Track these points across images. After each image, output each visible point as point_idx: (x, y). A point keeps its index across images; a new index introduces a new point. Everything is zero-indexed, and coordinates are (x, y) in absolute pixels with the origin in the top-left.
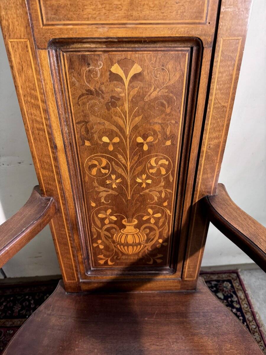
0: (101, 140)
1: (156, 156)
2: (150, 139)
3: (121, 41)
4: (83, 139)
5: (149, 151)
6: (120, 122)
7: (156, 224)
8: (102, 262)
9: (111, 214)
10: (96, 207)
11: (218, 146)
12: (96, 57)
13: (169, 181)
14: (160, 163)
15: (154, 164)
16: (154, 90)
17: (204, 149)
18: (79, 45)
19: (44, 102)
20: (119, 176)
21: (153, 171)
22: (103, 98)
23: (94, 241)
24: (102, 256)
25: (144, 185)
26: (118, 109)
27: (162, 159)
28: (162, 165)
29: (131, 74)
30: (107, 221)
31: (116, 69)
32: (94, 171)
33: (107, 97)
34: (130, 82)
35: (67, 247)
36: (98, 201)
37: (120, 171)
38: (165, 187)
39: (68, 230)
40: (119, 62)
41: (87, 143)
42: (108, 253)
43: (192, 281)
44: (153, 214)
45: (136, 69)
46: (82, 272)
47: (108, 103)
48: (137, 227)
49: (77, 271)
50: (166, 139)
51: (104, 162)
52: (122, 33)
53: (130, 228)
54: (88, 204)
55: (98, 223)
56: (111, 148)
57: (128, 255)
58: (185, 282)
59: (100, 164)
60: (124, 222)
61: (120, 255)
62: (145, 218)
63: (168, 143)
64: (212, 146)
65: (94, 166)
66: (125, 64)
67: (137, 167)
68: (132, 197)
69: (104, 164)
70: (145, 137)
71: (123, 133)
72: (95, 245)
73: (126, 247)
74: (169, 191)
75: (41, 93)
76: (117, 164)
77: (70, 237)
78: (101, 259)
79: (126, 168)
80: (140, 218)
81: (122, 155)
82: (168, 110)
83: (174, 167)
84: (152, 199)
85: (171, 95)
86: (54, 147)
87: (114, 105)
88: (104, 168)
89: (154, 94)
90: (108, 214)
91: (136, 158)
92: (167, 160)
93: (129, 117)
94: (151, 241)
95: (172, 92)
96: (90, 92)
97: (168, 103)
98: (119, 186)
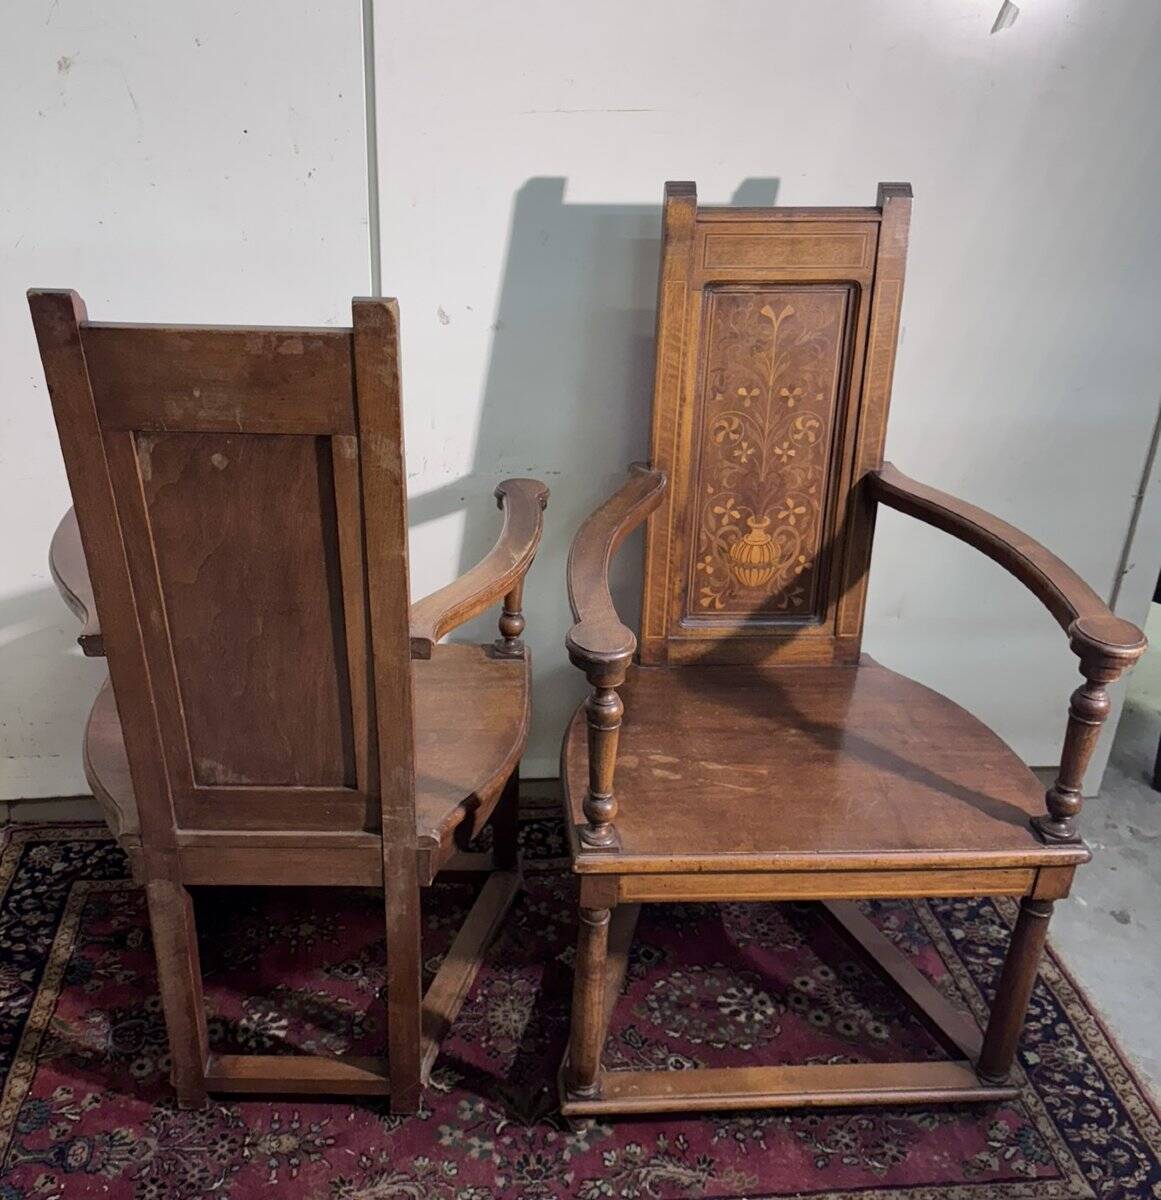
0: (736, 393)
1: (805, 414)
2: (797, 391)
3: (777, 283)
4: (716, 391)
5: (795, 408)
6: (764, 369)
7: (797, 525)
8: (705, 602)
9: (733, 508)
10: (713, 494)
11: (881, 398)
12: (747, 299)
13: (819, 452)
14: (807, 425)
15: (799, 425)
16: (807, 333)
17: (866, 402)
18: (733, 287)
19: (685, 344)
20: (752, 445)
21: (798, 437)
22: (748, 341)
23: (700, 558)
24: (706, 590)
25: (784, 459)
26: (763, 354)
27: (810, 419)
28: (811, 428)
29: (782, 316)
30: (725, 521)
31: (767, 311)
32: (721, 436)
33: (753, 341)
34: (780, 324)
35: (664, 562)
36: (717, 486)
37: (755, 436)
38: (813, 462)
39: (673, 528)
40: (771, 304)
41: (719, 397)
42: (718, 584)
43: (853, 639)
44: (794, 508)
45: (788, 310)
46: (675, 617)
47: (752, 348)
48: (769, 531)
49: (668, 612)
50: (817, 392)
51: (736, 422)
52: (779, 276)
53: (758, 535)
54: (704, 489)
55: (712, 523)
56: (747, 403)
57: (747, 588)
58: (840, 643)
59: (731, 424)
60: (750, 522)
61: (737, 587)
62: (781, 515)
63: (820, 397)
64: (875, 399)
65: (722, 428)
66: (777, 306)
67: (777, 430)
68: (767, 479)
69: (734, 427)
70: (791, 389)
71: (766, 384)
72: (700, 566)
73: (747, 571)
74: (817, 467)
75: (686, 335)
76: (752, 425)
77: (672, 541)
78: (706, 596)
79: (763, 431)
80: (774, 514)
81: (760, 413)
82: (821, 356)
83: (826, 431)
84: (794, 481)
85: (825, 338)
86: (683, 399)
87: (759, 349)
88: (734, 432)
89: (806, 338)
90: (729, 505)
91: (778, 417)
92: (818, 420)
93: (775, 363)
94: (788, 559)
95: (826, 336)
96: (735, 336)
97: (822, 347)
98: (750, 459)
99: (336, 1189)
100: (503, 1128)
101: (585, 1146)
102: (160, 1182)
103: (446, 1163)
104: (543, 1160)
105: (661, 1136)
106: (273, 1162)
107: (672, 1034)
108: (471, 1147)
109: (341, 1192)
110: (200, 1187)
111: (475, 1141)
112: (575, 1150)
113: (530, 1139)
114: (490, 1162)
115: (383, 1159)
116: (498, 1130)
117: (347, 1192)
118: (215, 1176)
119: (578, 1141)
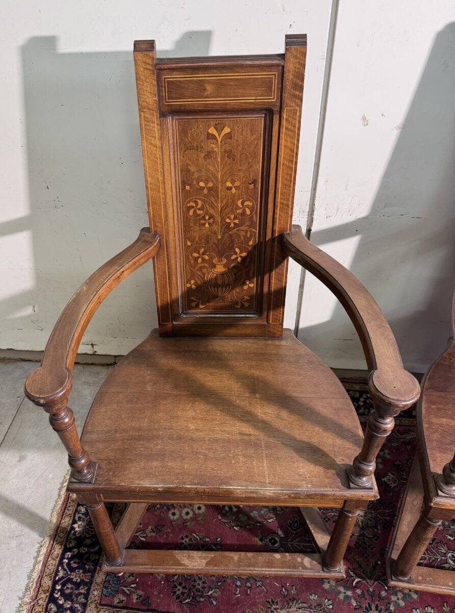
99: (269, 606)
100: (356, 583)
101: (402, 603)
102: (183, 585)
103: (326, 600)
104: (379, 608)
105: (445, 604)
106: (238, 583)
107: (449, 537)
108: (340, 592)
109: (272, 609)
110: (202, 592)
111: (342, 589)
112: (397, 605)
113: (371, 593)
114: (350, 604)
115: (293, 592)
116: (354, 584)
117: (276, 609)
118: (210, 587)
119: (398, 599)
